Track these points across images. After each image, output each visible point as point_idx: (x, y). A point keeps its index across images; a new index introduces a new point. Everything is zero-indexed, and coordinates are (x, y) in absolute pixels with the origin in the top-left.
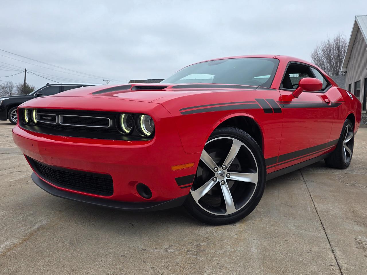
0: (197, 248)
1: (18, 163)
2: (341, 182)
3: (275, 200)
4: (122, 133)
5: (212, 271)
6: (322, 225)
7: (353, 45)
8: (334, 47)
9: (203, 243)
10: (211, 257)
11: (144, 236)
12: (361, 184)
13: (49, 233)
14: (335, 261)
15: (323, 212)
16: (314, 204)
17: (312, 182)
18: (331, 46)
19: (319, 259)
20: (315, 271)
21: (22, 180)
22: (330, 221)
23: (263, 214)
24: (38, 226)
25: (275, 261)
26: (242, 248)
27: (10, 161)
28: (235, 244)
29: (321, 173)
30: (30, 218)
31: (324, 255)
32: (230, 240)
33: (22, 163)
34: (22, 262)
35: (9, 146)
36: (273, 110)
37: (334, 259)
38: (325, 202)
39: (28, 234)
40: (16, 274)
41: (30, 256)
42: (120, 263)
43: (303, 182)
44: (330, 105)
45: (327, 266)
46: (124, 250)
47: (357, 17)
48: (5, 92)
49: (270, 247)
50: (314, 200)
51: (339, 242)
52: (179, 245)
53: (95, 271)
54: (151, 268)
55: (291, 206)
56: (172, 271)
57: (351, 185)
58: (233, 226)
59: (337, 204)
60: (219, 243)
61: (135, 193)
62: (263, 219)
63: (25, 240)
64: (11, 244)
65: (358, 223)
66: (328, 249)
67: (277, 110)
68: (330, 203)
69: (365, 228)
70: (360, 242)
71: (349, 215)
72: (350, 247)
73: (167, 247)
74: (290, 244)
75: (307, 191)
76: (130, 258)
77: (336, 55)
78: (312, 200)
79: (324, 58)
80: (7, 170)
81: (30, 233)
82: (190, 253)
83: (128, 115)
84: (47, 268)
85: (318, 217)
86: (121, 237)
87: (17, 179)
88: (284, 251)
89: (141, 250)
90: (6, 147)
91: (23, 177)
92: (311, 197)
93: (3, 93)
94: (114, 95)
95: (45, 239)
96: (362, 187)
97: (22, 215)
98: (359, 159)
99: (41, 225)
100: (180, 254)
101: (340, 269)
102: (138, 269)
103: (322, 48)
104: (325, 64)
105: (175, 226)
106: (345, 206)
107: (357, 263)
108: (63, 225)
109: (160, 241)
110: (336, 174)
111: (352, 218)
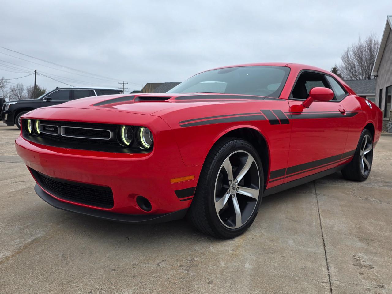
0: (190, 263)
1: (20, 173)
2: (354, 196)
3: (280, 214)
4: (122, 145)
5: (201, 286)
6: (323, 240)
7: (385, 47)
8: (366, 48)
9: (197, 258)
10: (203, 273)
11: (138, 251)
12: (374, 198)
13: (43, 247)
14: (328, 278)
15: (327, 227)
16: (320, 219)
17: (324, 195)
18: (363, 47)
19: (312, 276)
20: (305, 288)
21: (22, 190)
22: (332, 237)
23: (265, 229)
24: (32, 238)
25: (267, 277)
26: (235, 264)
27: (13, 170)
28: (230, 259)
29: (335, 186)
30: (26, 231)
31: (318, 272)
32: (226, 255)
33: (25, 173)
34: (13, 275)
35: (13, 155)
36: (280, 121)
37: (327, 276)
38: (332, 217)
39: (22, 247)
40: (5, 286)
41: (21, 269)
42: (109, 277)
43: (314, 196)
44: (345, 115)
45: (319, 283)
46: (116, 264)
47: (389, 17)
48: (15, 95)
49: (265, 263)
50: (321, 215)
51: (336, 259)
52: (172, 260)
53: (84, 285)
54: (141, 282)
55: (296, 221)
56: (160, 286)
57: (364, 199)
58: (232, 241)
59: (344, 220)
60: (213, 259)
61: (135, 206)
62: (263, 234)
63: (18, 253)
64: (3, 257)
65: (361, 239)
66: (324, 266)
67: (285, 122)
68: (337, 218)
69: (367, 244)
70: (358, 259)
71: (354, 231)
72: (346, 264)
73: (160, 261)
74: (286, 260)
75: (316, 206)
76: (120, 273)
77: (368, 57)
78: (319, 215)
79: (355, 60)
80: (8, 180)
81: (24, 246)
82: (183, 268)
83: (128, 127)
84: (37, 282)
85: (321, 233)
86: (115, 251)
87: (17, 190)
88: (278, 267)
89: (133, 265)
90: (11, 155)
91: (24, 188)
92: (319, 212)
93: (13, 96)
94: (113, 107)
95: (38, 252)
96: (376, 202)
97: (18, 228)
98: (380, 171)
99: (36, 238)
100: (172, 269)
101: (331, 286)
102: (127, 283)
103: (353, 50)
104: (356, 67)
105: (172, 241)
106: (352, 222)
107: (349, 281)
108: (58, 238)
109: (154, 256)
110: (351, 187)
111: (356, 234)
